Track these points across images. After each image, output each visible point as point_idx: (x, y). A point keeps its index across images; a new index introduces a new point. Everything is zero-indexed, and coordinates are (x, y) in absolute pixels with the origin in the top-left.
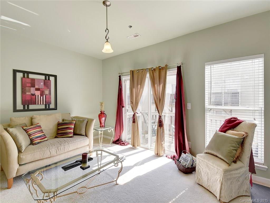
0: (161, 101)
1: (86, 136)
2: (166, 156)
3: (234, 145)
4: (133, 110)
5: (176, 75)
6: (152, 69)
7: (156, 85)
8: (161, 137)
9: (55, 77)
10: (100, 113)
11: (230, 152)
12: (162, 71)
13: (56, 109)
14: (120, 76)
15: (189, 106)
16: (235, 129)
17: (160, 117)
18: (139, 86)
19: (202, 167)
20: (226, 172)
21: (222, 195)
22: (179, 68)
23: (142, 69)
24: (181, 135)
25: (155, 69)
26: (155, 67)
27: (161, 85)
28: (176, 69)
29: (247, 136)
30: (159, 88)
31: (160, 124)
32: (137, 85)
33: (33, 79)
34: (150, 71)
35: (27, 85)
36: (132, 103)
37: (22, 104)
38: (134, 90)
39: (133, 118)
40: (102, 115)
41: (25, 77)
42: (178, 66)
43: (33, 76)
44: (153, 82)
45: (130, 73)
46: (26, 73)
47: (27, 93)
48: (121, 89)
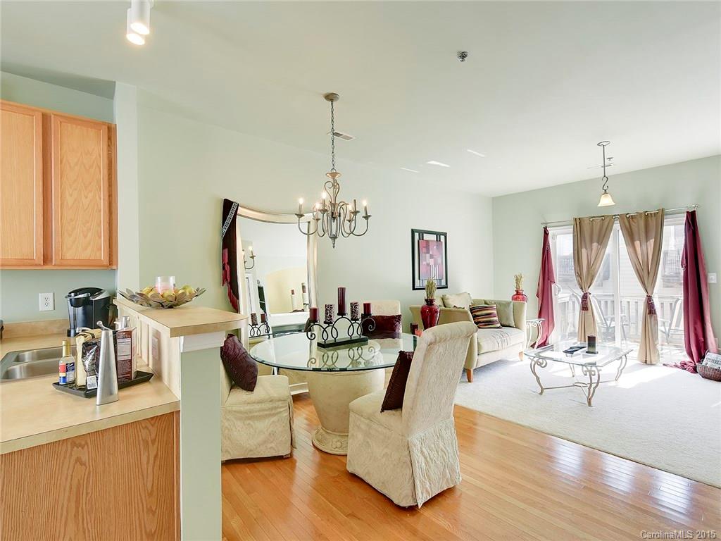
0: (651, 274)
1: (517, 327)
2: (664, 365)
4: (582, 288)
5: (683, 226)
6: (628, 216)
7: (637, 243)
8: (653, 331)
9: (445, 235)
10: (515, 293)
12: (649, 219)
13: (447, 287)
14: (545, 229)
15: (712, 278)
17: (649, 298)
18: (595, 245)
22: (692, 218)
23: (603, 216)
25: (632, 216)
26: (632, 213)
27: (652, 241)
28: (685, 215)
30: (644, 248)
31: (650, 309)
32: (591, 242)
33: (427, 242)
34: (623, 219)
35: (423, 250)
36: (579, 275)
37: (419, 279)
38: (584, 251)
39: (583, 301)
40: (520, 296)
41: (421, 238)
42: (687, 212)
43: (426, 237)
44: (631, 236)
45: (573, 222)
46: (422, 233)
47: (423, 263)
48: (548, 251)
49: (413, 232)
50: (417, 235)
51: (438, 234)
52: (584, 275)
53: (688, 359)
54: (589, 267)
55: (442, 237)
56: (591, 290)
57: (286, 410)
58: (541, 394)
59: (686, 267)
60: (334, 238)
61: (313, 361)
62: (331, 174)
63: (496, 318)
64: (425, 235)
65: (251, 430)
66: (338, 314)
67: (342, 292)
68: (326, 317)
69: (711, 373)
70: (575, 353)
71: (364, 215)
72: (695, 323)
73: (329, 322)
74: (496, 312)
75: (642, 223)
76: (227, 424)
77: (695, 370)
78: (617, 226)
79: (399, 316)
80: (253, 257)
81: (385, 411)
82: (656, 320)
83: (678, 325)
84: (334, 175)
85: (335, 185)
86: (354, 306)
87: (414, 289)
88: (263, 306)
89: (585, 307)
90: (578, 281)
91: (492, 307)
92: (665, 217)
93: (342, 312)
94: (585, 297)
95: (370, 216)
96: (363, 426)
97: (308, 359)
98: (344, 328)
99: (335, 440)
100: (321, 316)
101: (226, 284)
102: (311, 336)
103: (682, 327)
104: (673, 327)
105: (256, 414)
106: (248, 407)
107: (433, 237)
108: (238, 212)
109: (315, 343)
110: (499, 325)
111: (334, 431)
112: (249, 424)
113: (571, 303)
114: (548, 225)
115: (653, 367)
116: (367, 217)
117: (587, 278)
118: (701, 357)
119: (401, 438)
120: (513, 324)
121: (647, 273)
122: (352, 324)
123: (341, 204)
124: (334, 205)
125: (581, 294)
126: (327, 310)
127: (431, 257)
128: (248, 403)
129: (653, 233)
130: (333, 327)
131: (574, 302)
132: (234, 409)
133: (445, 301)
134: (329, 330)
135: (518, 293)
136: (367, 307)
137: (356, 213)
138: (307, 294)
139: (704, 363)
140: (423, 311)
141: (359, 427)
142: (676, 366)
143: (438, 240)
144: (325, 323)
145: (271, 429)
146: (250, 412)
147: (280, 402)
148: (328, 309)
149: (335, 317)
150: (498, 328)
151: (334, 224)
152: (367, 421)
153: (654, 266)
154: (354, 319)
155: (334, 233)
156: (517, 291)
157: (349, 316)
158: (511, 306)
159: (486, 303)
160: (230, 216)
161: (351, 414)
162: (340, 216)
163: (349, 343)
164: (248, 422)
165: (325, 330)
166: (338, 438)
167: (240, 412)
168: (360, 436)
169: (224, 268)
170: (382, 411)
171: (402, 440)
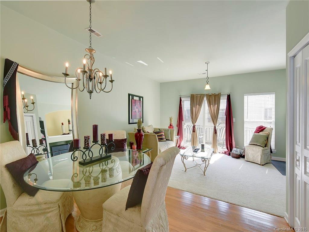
0: (216, 118)
1: (172, 140)
2: (219, 153)
3: (265, 138)
4: (193, 123)
5: (226, 100)
7: (212, 106)
10: (170, 125)
11: (263, 142)
12: (216, 96)
13: (143, 122)
15: (234, 120)
16: (263, 131)
17: (215, 127)
18: (198, 106)
19: (249, 151)
20: (263, 150)
21: (262, 161)
22: (229, 97)
23: (201, 94)
24: (230, 137)
26: (210, 94)
27: (216, 105)
28: (227, 96)
29: (269, 134)
30: (214, 108)
31: (215, 132)
32: (196, 105)
33: (135, 100)
34: (207, 96)
35: (133, 104)
36: (192, 118)
37: (132, 119)
38: (194, 109)
39: (193, 128)
40: (172, 127)
41: (133, 98)
42: (228, 95)
43: (135, 98)
44: (210, 104)
45: (190, 96)
46: (133, 96)
47: (133, 111)
48: (181, 107)
49: (129, 95)
50: (131, 97)
51: (140, 97)
52: (194, 118)
53: (226, 150)
54: (195, 115)
55: (141, 99)
56: (196, 124)
57: (57, 209)
58: (185, 171)
59: (227, 116)
60: (91, 92)
61: (76, 175)
62: (88, 49)
63: (164, 137)
64: (134, 97)
65: (32, 223)
66: (93, 142)
67: (95, 128)
68: (85, 144)
69: (235, 156)
70: (198, 152)
71: (110, 80)
72: (229, 137)
73: (87, 147)
74: (164, 134)
75: (213, 98)
76: (14, 220)
77: (229, 155)
78: (205, 99)
79: (126, 139)
80: (33, 103)
81: (129, 209)
82: (217, 136)
83: (223, 137)
84: (91, 50)
85: (92, 58)
86: (103, 136)
87: (129, 123)
88: (43, 132)
89: (194, 131)
90: (192, 120)
91: (162, 132)
92: (221, 96)
93: (95, 141)
94: (194, 127)
95: (114, 81)
96: (113, 220)
97: (73, 174)
98: (97, 150)
99: (92, 225)
100: (82, 144)
101: (7, 121)
102: (74, 158)
103: (225, 138)
104: (220, 138)
105: (35, 213)
106: (28, 208)
107: (137, 99)
108: (18, 70)
109: (77, 163)
110: (165, 140)
111: (92, 219)
112: (30, 219)
113: (186, 129)
114: (181, 97)
115: (216, 154)
116: (112, 81)
117: (195, 119)
118: (231, 150)
119: (140, 228)
120: (170, 139)
121: (214, 118)
122: (102, 147)
123: (95, 71)
124: (91, 70)
125: (193, 125)
126: (85, 140)
127: (137, 108)
128: (29, 205)
129: (217, 102)
130: (90, 150)
131: (187, 128)
132: (19, 209)
133: (143, 129)
134: (87, 153)
135: (171, 125)
136: (111, 136)
137: (106, 76)
138: (71, 125)
139: (232, 152)
140: (136, 135)
141: (110, 220)
142: (223, 153)
143: (140, 100)
144: (84, 148)
145: (45, 222)
146: (30, 212)
147: (52, 204)
148: (87, 139)
149: (91, 143)
150: (165, 141)
151: (91, 83)
152: (116, 217)
153: (217, 115)
154: (103, 144)
155: (91, 89)
156: (170, 124)
157: (100, 142)
158: (169, 131)
159: (159, 130)
160: (11, 72)
161: (104, 211)
162: (95, 78)
163: (100, 160)
164: (30, 217)
165: (84, 153)
166: (94, 223)
167: (23, 211)
168: (111, 226)
169: (5, 109)
170: (126, 209)
171: (141, 229)
